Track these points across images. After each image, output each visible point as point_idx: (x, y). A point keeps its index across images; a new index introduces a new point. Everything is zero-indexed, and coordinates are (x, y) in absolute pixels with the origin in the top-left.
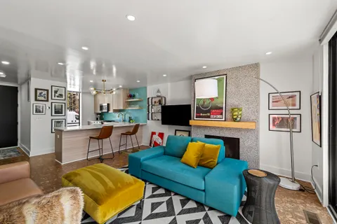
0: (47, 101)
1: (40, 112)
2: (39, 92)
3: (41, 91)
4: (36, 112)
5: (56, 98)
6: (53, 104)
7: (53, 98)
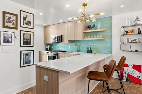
0: (16, 28)
1: (8, 42)
2: (7, 16)
3: (10, 16)
4: (4, 42)
5: (25, 26)
6: (22, 33)
7: (22, 25)
